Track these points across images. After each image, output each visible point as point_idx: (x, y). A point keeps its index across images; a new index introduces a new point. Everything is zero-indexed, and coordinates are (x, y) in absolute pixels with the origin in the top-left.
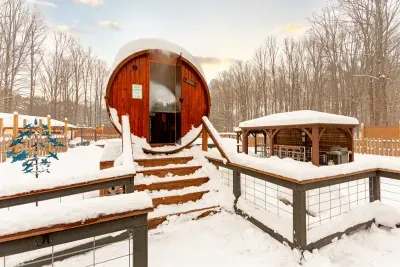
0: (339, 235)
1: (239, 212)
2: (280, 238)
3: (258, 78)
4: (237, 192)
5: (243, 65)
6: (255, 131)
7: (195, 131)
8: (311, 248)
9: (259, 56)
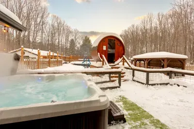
0: (158, 84)
1: (134, 80)
2: (143, 84)
3: (143, 33)
4: (133, 76)
5: (135, 27)
6: (140, 60)
7: (120, 60)
8: (150, 85)
9: (143, 22)
